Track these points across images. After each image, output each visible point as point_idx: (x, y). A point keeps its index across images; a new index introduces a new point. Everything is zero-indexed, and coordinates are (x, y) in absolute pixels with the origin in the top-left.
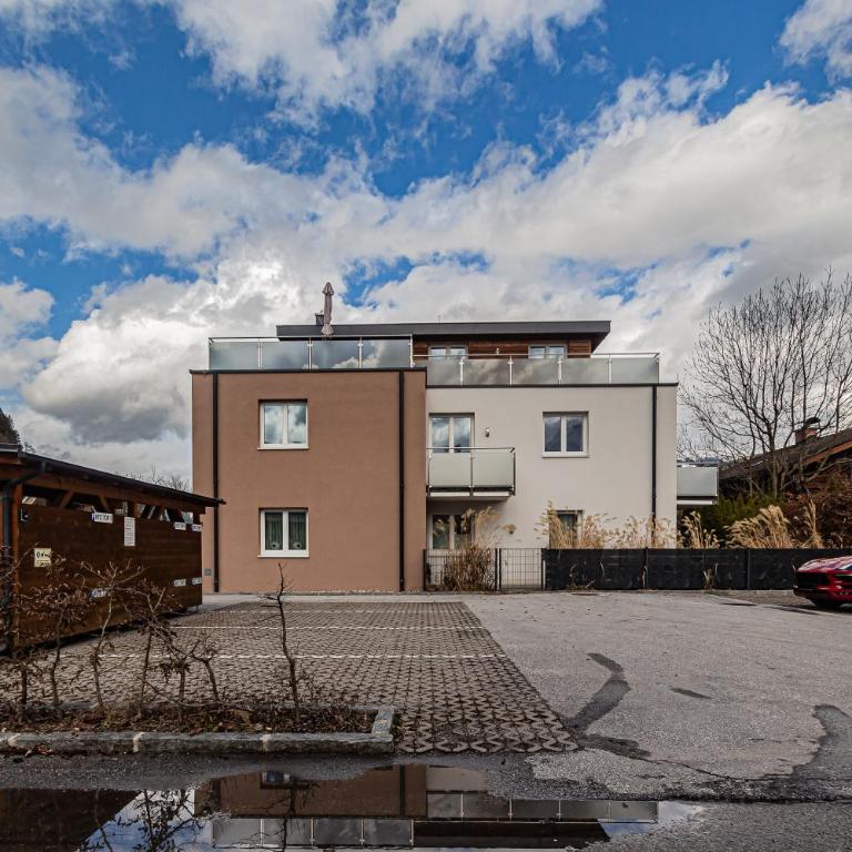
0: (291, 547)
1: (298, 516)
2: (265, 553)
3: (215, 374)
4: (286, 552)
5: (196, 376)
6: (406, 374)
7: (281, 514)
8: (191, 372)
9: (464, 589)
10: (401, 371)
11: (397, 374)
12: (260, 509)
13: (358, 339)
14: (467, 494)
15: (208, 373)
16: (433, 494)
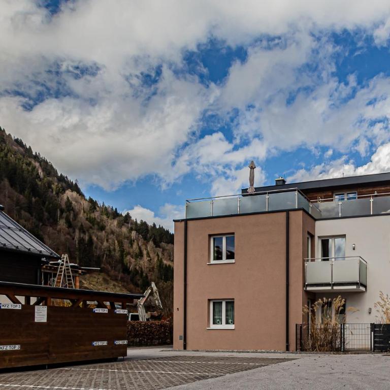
0: (227, 323)
1: (230, 303)
2: (213, 326)
3: (186, 221)
4: (223, 326)
5: (177, 223)
6: (291, 213)
7: (221, 303)
8: (174, 221)
9: (320, 351)
10: (288, 212)
11: (285, 214)
12: (209, 300)
13: (265, 193)
14: (330, 288)
15: (182, 220)
16: (309, 289)
